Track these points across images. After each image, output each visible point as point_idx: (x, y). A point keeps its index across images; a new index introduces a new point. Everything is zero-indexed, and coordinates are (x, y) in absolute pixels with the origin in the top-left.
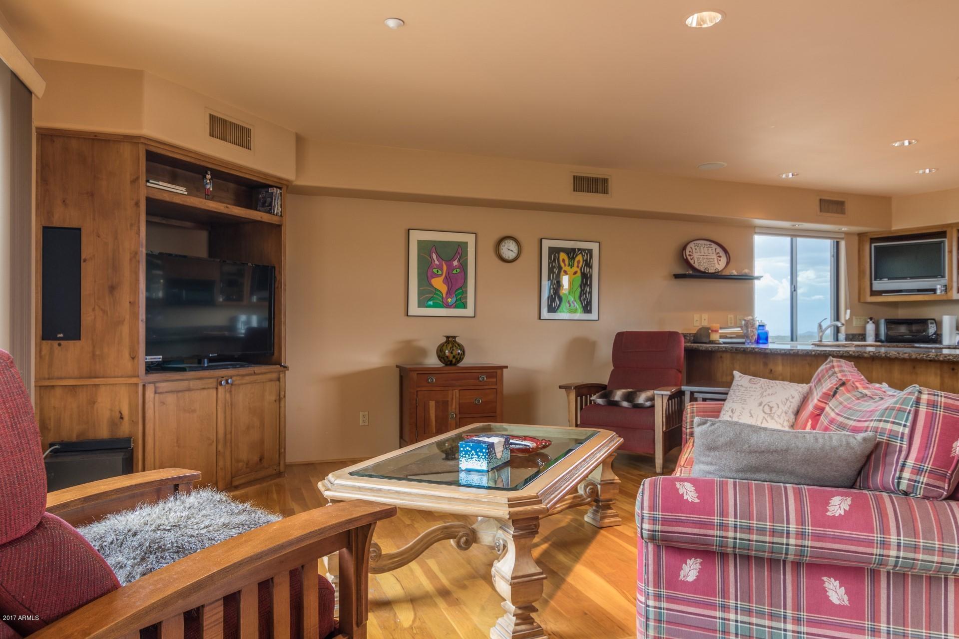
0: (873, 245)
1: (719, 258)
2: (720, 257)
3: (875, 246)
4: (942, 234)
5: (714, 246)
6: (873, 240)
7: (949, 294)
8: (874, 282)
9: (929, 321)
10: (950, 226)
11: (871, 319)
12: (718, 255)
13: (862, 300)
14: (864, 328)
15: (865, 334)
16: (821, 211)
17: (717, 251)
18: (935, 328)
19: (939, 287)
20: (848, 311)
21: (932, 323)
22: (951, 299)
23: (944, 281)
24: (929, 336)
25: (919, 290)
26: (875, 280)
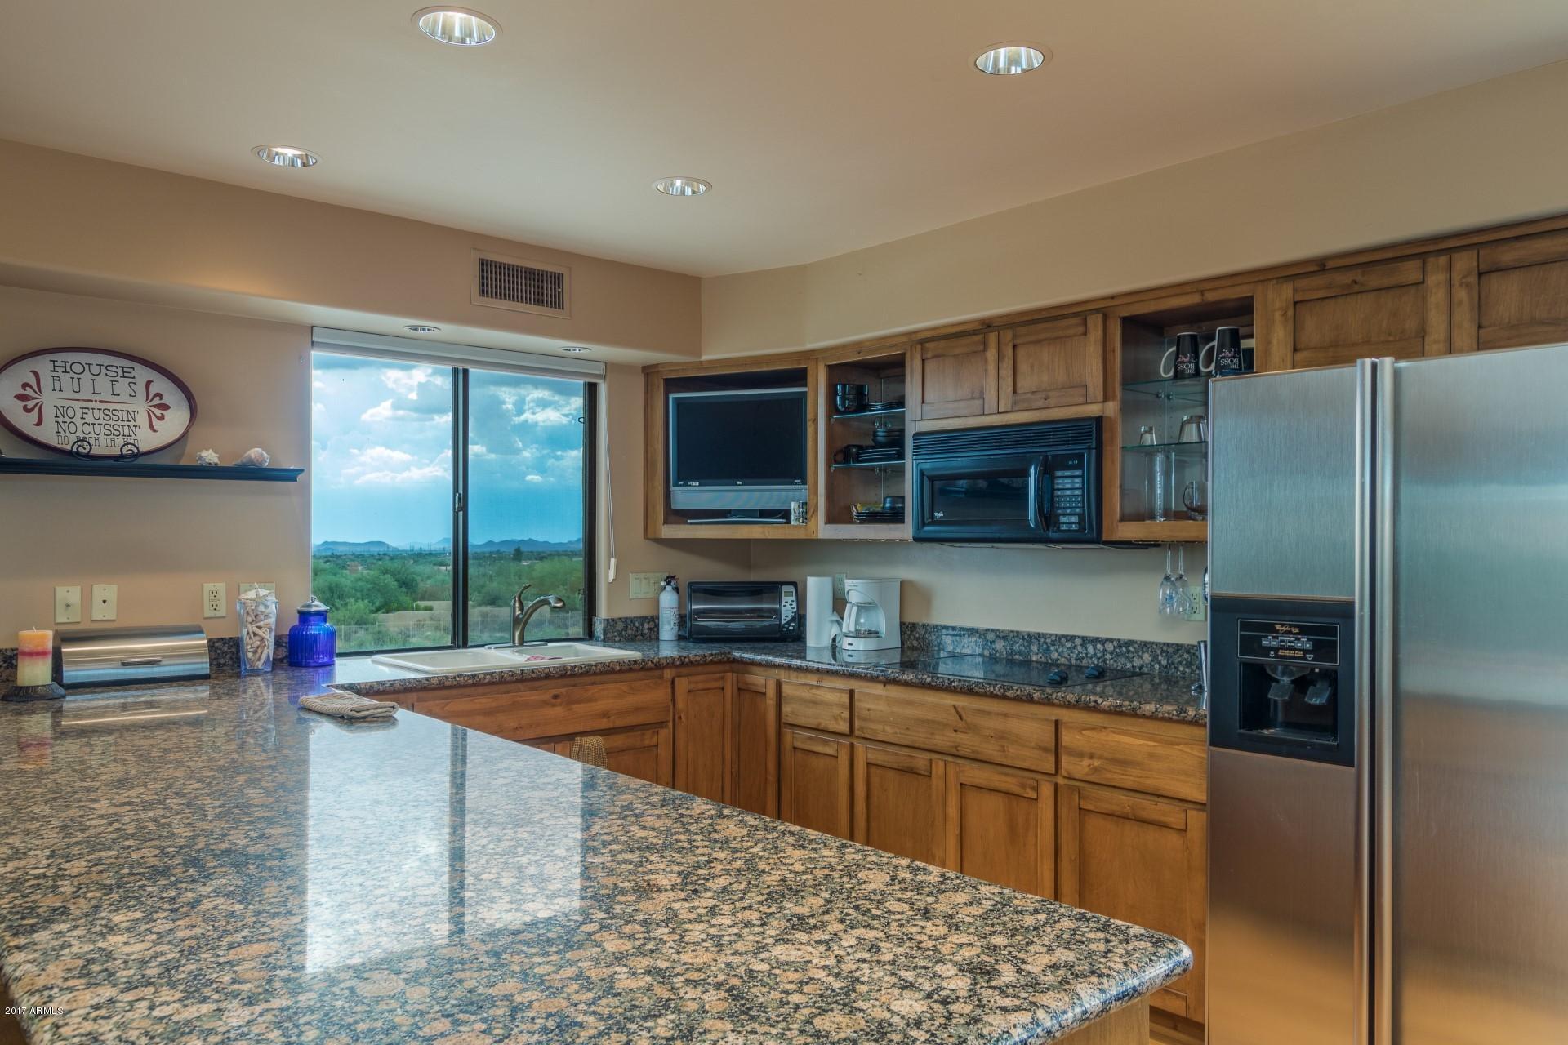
0: (671, 396)
1: (158, 412)
2: (165, 407)
3: (675, 399)
4: (798, 377)
5: (142, 374)
6: (672, 384)
7: (811, 524)
8: (673, 488)
9: (784, 589)
10: (811, 355)
11: (670, 579)
12: (157, 401)
13: (651, 535)
14: (657, 600)
15: (658, 618)
16: (483, 293)
17: (153, 390)
18: (795, 605)
19: (794, 505)
20: (613, 561)
21: (788, 594)
22: (814, 537)
23: (804, 492)
24: (783, 626)
25: (764, 513)
26: (676, 484)
